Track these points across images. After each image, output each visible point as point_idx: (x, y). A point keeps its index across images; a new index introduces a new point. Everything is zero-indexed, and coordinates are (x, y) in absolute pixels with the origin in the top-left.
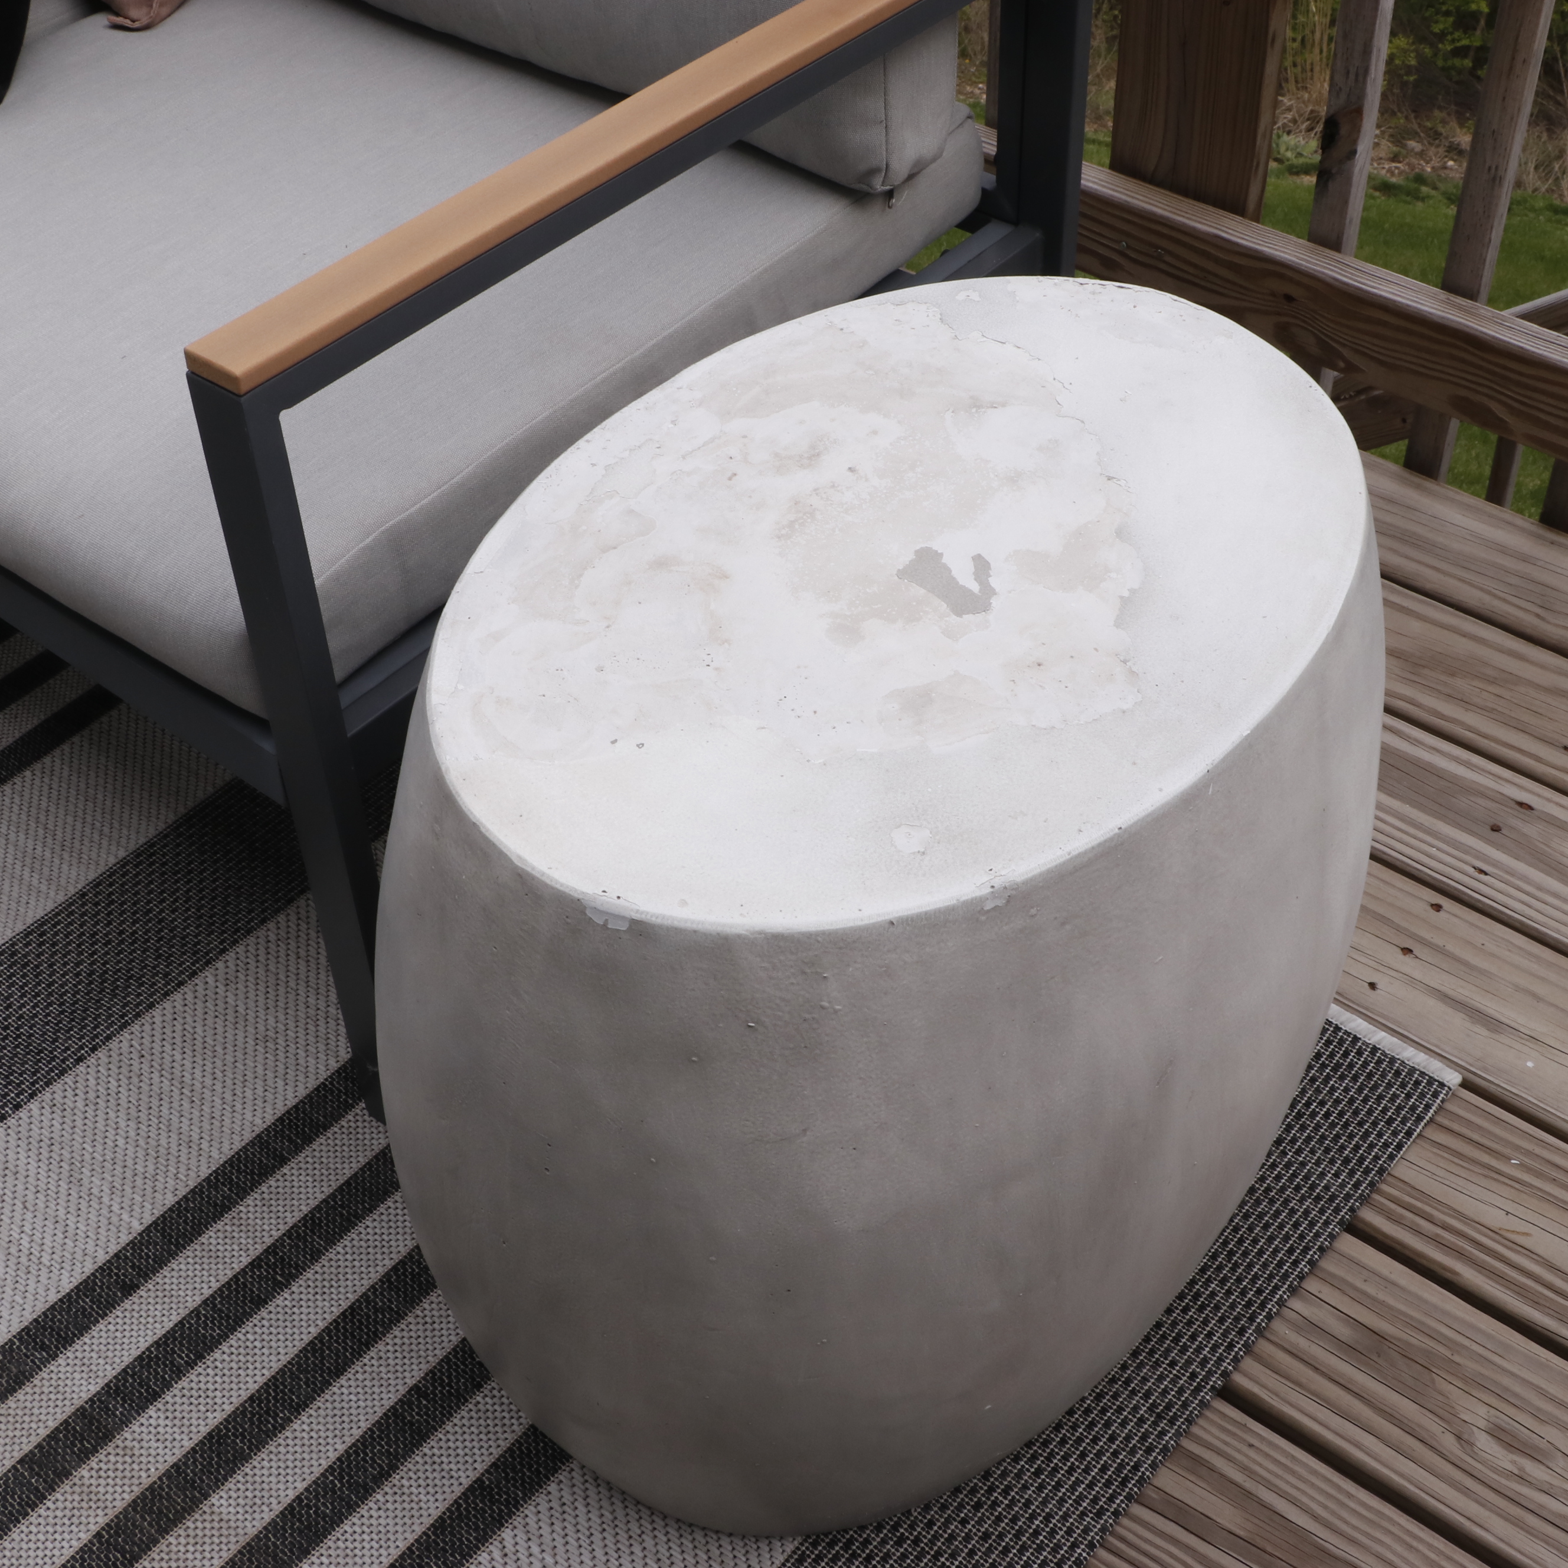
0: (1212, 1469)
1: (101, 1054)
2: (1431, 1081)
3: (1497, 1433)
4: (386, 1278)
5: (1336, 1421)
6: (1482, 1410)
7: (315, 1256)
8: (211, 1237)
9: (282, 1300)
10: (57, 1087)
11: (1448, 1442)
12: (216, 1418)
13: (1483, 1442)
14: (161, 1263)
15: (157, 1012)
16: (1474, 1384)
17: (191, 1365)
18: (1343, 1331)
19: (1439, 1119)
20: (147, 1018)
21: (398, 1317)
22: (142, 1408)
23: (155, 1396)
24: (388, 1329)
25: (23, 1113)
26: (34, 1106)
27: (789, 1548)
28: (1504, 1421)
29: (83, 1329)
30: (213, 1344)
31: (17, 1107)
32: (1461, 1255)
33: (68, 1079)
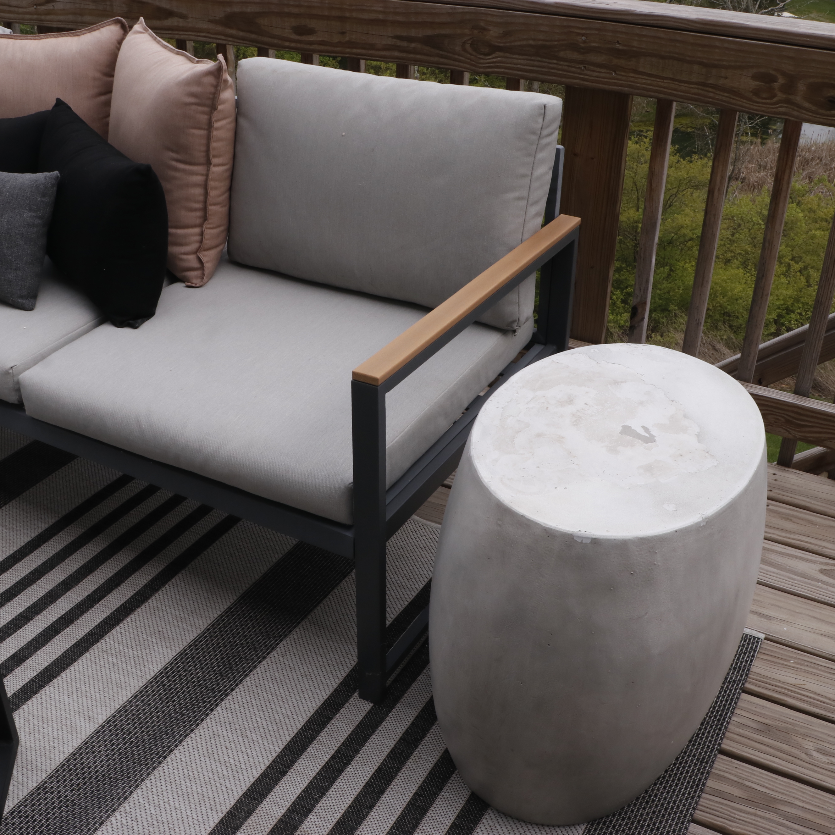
0: (725, 778)
1: (240, 686)
2: (755, 638)
3: (819, 751)
4: (389, 756)
5: (762, 755)
6: (811, 744)
7: (357, 751)
8: (311, 749)
9: (349, 769)
10: (226, 701)
11: (803, 756)
12: (338, 816)
13: (815, 754)
14: (293, 762)
15: (258, 669)
16: (805, 736)
17: (321, 797)
18: (754, 725)
19: (760, 651)
20: (254, 672)
21: (399, 769)
22: (306, 816)
23: (310, 811)
24: (396, 774)
25: (215, 712)
26: (219, 709)
27: (583, 827)
28: (819, 746)
29: (270, 790)
30: (327, 789)
31: (212, 710)
32: (785, 694)
33: (230, 697)
